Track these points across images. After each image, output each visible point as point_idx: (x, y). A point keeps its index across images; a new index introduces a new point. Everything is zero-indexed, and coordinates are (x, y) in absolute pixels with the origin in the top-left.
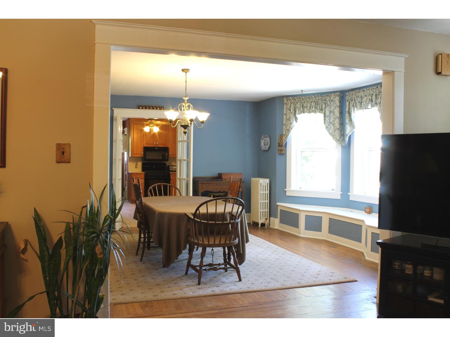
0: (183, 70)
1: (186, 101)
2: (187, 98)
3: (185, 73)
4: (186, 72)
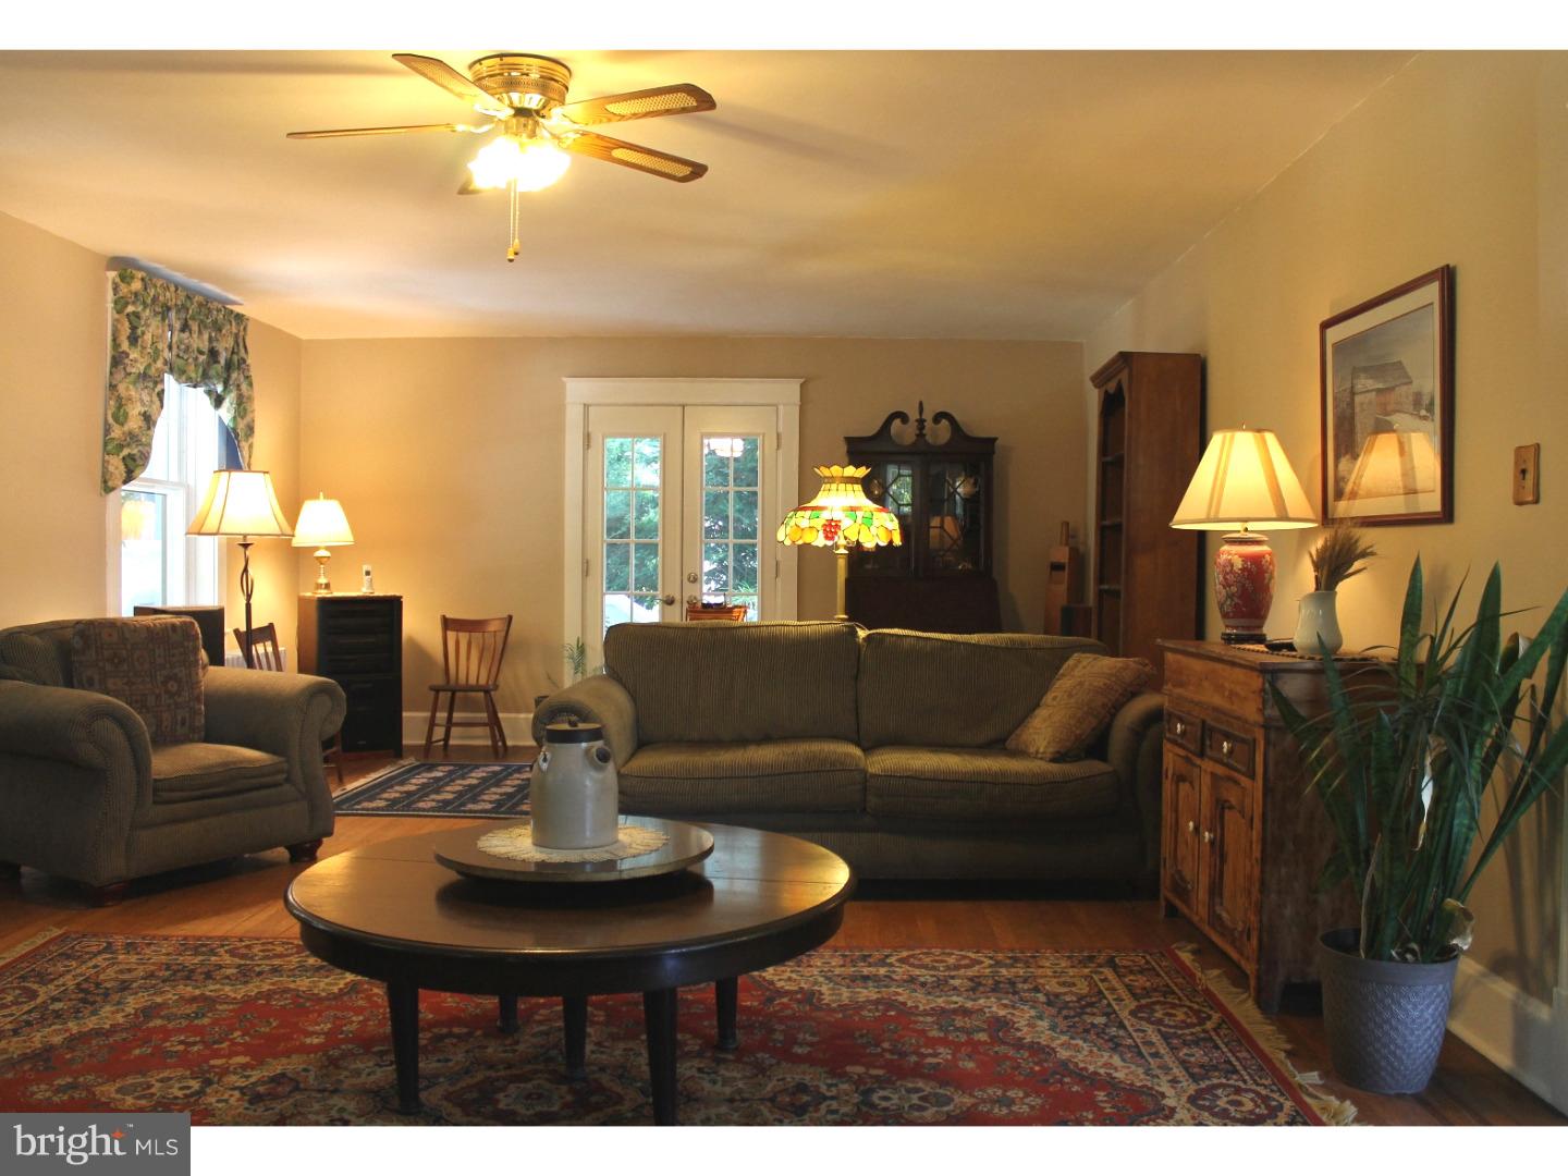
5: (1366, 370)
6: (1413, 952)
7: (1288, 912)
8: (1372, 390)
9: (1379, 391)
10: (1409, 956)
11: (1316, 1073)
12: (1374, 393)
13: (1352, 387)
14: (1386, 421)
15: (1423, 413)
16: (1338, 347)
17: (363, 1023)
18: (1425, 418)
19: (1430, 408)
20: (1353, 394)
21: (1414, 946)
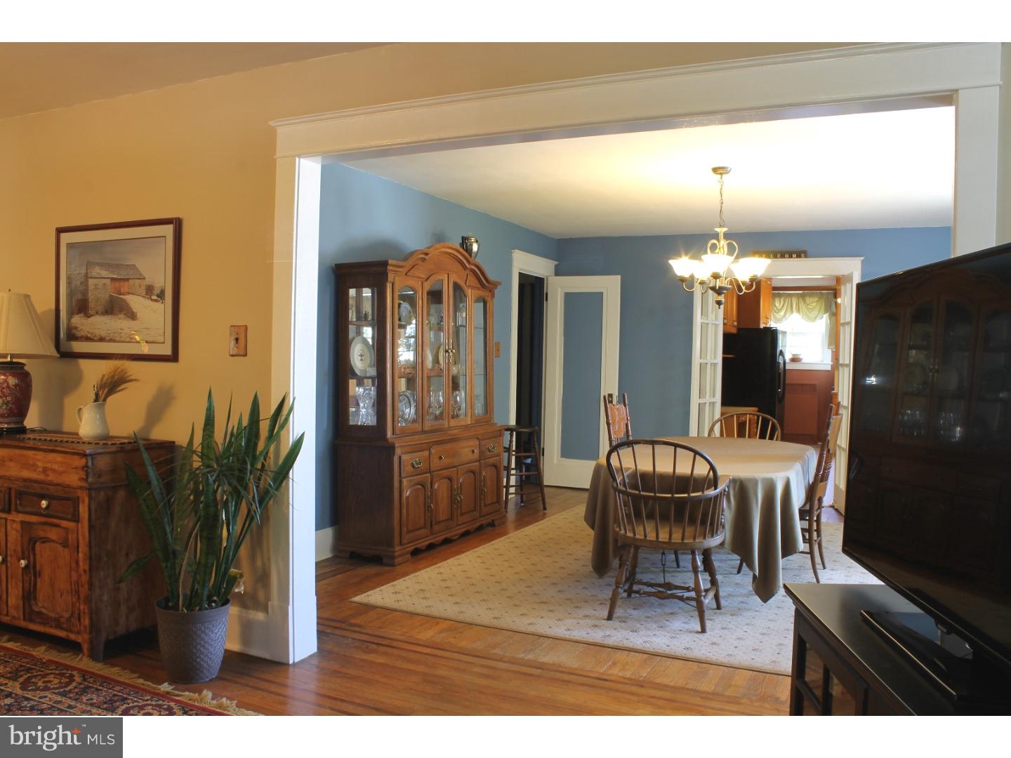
0: (715, 170)
1: (721, 236)
2: (725, 229)
3: (720, 176)
4: (721, 174)
5: (99, 264)
6: (215, 601)
7: (105, 598)
8: (107, 278)
9: (112, 279)
10: (213, 604)
11: (166, 684)
12: (109, 280)
13: (87, 273)
14: (121, 298)
15: (154, 297)
16: (71, 246)
18: (156, 301)
19: (161, 295)
20: (87, 277)
21: (215, 598)
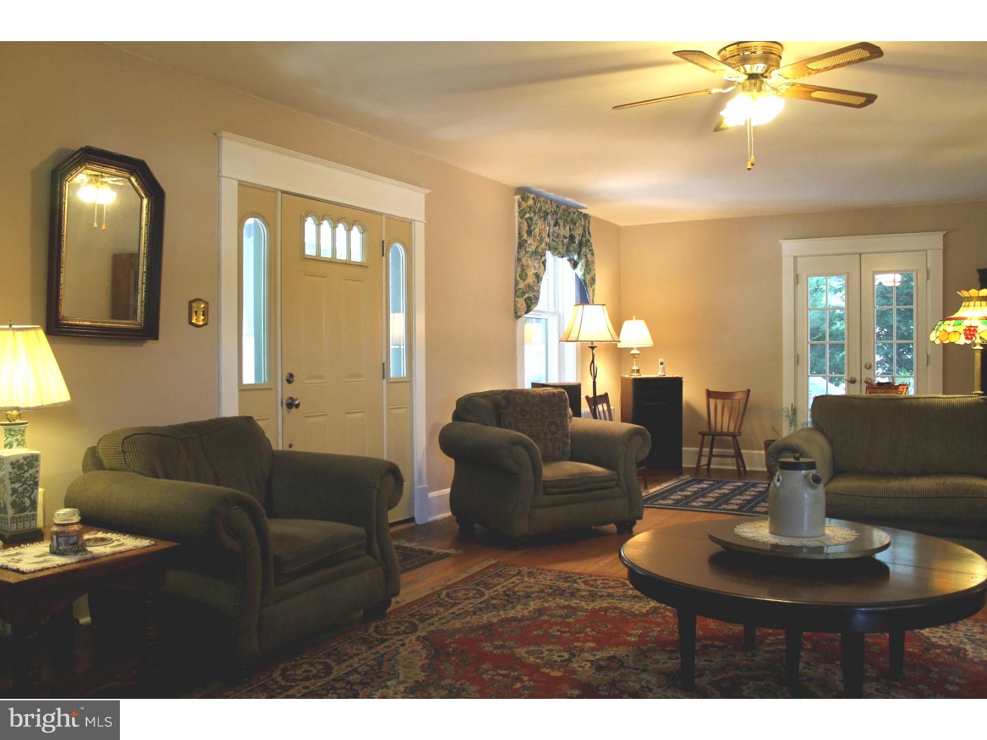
17: (660, 632)
